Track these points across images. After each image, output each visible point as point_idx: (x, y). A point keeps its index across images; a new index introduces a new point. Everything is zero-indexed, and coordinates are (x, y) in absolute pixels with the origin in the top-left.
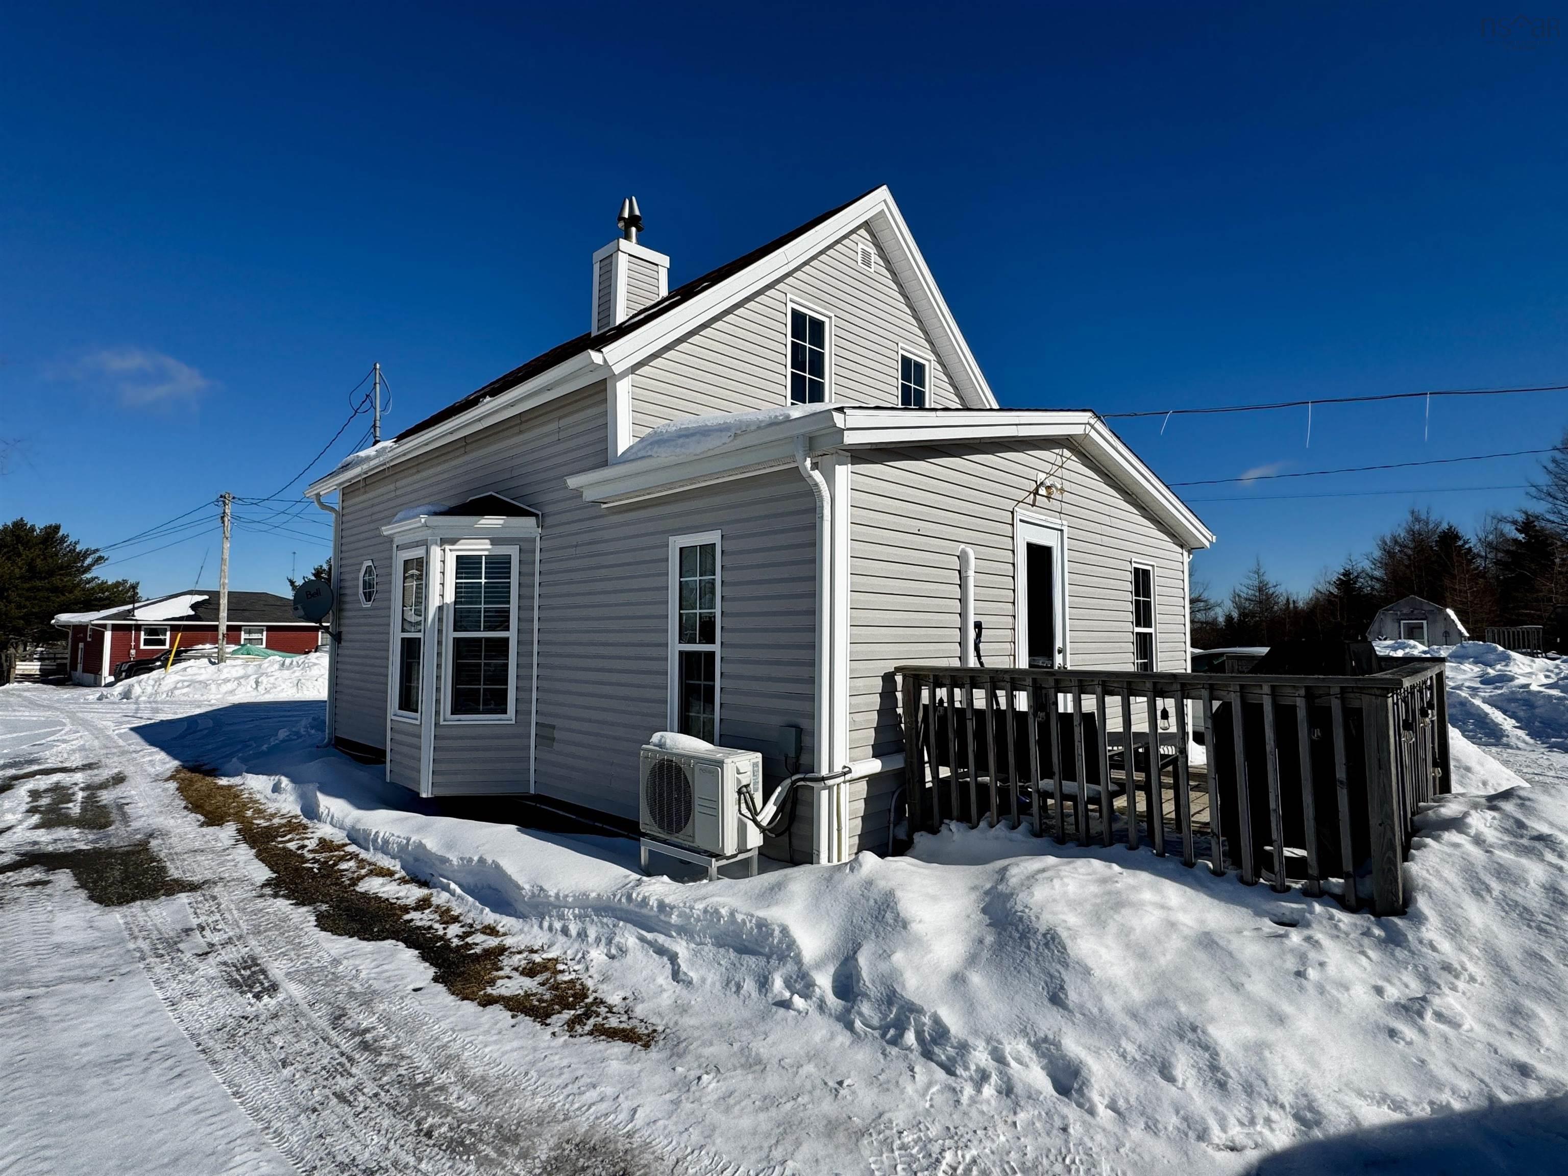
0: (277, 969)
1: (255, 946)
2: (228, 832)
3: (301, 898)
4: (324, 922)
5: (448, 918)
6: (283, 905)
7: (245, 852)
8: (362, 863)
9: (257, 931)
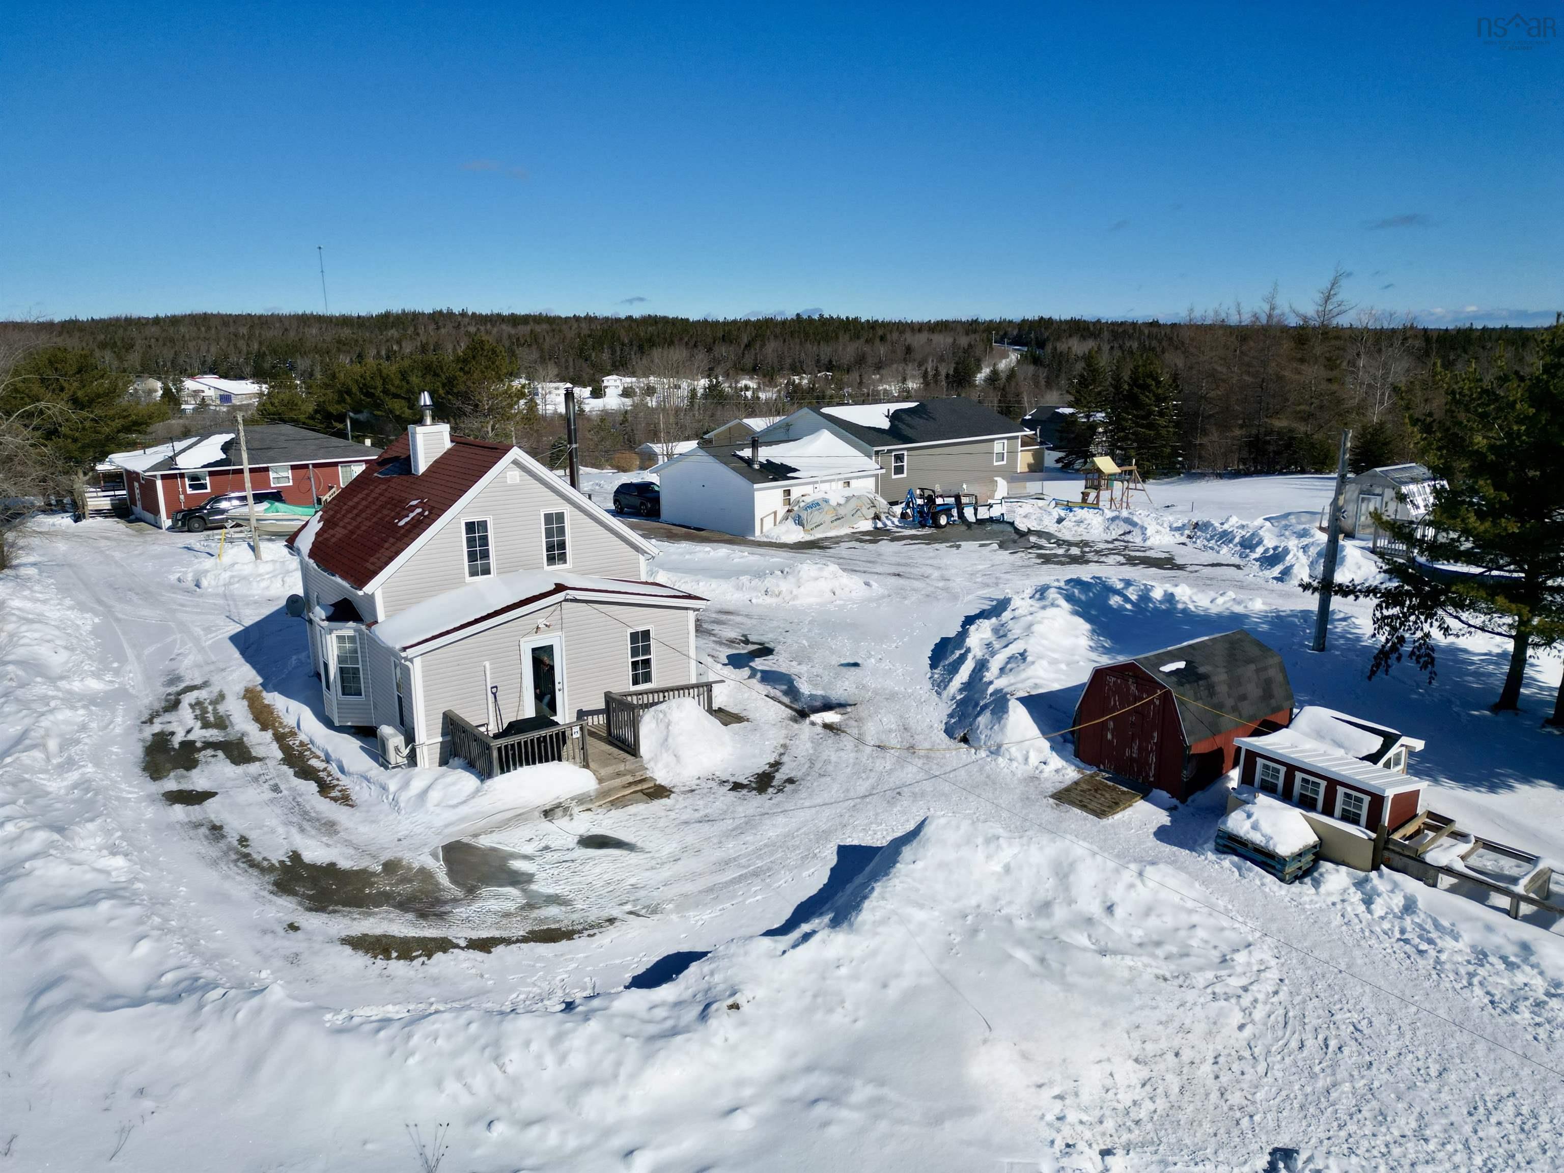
0: (282, 787)
1: (277, 781)
2: (269, 735)
3: (291, 766)
4: (297, 775)
5: (329, 775)
6: (285, 768)
7: (275, 746)
8: (312, 752)
9: (278, 776)
